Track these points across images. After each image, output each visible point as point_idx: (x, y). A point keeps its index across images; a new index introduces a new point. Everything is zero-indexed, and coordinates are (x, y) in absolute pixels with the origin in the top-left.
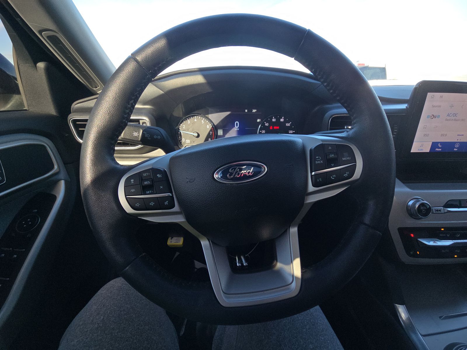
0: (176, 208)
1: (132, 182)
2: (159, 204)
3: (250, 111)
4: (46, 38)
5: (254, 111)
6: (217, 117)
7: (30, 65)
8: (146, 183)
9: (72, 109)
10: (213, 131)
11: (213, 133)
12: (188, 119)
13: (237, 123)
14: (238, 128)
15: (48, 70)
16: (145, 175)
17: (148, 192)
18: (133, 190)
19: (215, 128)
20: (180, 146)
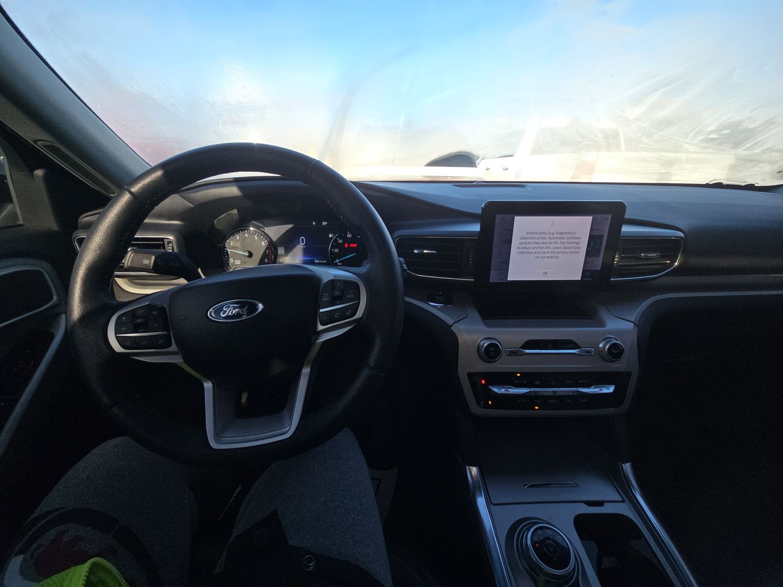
0: (174, 347)
1: (124, 320)
2: (151, 343)
3: (319, 224)
4: (43, 147)
5: (324, 223)
6: (276, 231)
7: (25, 173)
8: (138, 321)
9: (79, 224)
10: (270, 248)
11: (270, 251)
12: (237, 233)
13: (302, 239)
14: (304, 245)
15: (47, 178)
16: (139, 312)
17: (141, 331)
18: (123, 329)
19: (272, 247)
20: (226, 269)
